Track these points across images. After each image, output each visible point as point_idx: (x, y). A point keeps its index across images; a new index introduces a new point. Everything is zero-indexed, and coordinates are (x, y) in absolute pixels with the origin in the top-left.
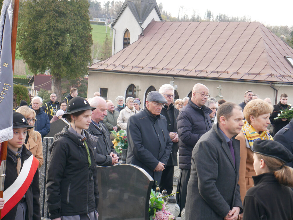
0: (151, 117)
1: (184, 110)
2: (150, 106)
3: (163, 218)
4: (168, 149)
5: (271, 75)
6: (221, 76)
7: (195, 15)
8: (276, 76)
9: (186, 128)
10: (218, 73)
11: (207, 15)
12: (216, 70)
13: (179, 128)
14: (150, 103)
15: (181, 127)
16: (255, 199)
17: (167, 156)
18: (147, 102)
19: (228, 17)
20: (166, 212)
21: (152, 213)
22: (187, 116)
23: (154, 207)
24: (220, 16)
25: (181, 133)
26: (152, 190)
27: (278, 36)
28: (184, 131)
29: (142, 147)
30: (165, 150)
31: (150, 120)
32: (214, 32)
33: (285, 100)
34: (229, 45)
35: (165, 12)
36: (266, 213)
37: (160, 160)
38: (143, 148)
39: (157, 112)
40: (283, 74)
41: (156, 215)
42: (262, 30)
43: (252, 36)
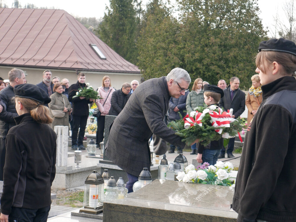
5: (77, 62)
6: (28, 64)
8: (82, 64)
10: (24, 60)
11: (15, 4)
12: (22, 58)
19: (37, 7)
24: (28, 6)
27: (87, 28)
32: (19, 18)
33: (83, 79)
34: (35, 32)
36: (26, 149)
40: (88, 61)
42: (68, 18)
43: (58, 24)
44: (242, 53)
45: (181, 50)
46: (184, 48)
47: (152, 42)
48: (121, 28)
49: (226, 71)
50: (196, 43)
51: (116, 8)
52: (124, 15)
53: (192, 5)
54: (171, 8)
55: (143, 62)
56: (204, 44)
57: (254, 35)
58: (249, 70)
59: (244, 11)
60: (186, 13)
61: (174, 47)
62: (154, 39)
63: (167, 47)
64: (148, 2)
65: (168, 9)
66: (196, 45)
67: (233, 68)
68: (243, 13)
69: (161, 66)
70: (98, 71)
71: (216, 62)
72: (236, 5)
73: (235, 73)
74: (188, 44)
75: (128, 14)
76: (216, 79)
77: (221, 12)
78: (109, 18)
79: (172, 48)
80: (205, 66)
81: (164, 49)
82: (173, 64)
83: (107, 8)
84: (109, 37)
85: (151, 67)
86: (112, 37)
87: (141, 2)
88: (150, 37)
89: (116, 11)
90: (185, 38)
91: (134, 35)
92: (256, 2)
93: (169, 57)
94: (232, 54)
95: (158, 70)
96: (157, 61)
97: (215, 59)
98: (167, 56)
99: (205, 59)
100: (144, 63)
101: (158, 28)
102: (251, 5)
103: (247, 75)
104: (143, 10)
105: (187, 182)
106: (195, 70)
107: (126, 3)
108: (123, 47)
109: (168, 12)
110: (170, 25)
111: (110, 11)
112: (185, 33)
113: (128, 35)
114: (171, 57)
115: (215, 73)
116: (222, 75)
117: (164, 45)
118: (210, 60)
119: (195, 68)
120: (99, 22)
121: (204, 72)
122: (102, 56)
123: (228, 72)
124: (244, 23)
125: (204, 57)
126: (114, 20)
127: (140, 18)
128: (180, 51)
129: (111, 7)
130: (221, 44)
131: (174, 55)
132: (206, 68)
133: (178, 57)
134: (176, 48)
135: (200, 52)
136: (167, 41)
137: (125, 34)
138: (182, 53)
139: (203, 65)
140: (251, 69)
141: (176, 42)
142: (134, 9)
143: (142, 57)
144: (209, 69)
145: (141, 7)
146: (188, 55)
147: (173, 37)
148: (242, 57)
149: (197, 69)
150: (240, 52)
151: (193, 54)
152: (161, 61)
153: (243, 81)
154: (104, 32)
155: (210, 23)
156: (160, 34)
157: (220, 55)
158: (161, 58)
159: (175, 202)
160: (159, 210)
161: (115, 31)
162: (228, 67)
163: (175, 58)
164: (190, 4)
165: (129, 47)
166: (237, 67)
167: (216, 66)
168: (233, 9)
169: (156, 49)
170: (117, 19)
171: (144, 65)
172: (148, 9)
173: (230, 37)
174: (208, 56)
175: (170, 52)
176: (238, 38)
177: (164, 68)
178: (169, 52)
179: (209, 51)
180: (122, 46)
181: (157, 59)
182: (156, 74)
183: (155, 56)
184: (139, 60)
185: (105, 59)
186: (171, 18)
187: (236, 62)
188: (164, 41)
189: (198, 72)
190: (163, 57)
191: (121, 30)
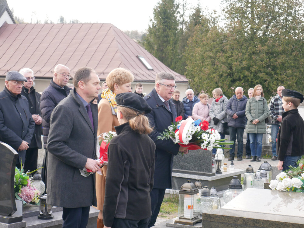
0: (12, 97)
1: (47, 91)
2: (10, 86)
3: (29, 194)
4: (31, 128)
7: (47, 21)
9: (49, 107)
11: (60, 20)
12: (72, 71)
13: (42, 109)
14: (10, 82)
15: (44, 107)
16: (119, 146)
17: (31, 135)
18: (7, 82)
20: (32, 188)
21: (17, 190)
22: (49, 96)
23: (19, 184)
25: (45, 112)
26: (16, 168)
28: (48, 110)
29: (4, 126)
30: (28, 130)
31: (11, 100)
33: (140, 89)
35: (17, 18)
36: (129, 159)
37: (23, 139)
38: (5, 128)
39: (17, 91)
40: (136, 72)
41: (21, 191)
42: (115, 31)
43: (106, 37)
44: (290, 60)
45: (229, 58)
46: (232, 56)
47: (199, 52)
48: (165, 39)
49: (274, 78)
50: (243, 51)
51: (159, 20)
52: (167, 26)
53: (238, 14)
54: (217, 17)
55: (190, 72)
56: (251, 52)
57: (301, 42)
58: (297, 76)
59: (290, 18)
60: (232, 22)
61: (221, 55)
62: (202, 48)
63: (215, 56)
64: (190, 14)
65: (214, 19)
66: (243, 53)
67: (281, 74)
68: (290, 20)
69: (209, 74)
70: (146, 82)
71: (264, 69)
72: (282, 12)
73: (283, 80)
74: (235, 52)
75: (172, 25)
76: (264, 87)
77: (267, 20)
78: (153, 30)
79: (220, 57)
80: (253, 73)
81: (212, 58)
82: (222, 73)
83: (151, 20)
84: (153, 49)
85: (199, 76)
86: (157, 48)
87: (184, 14)
88: (197, 47)
89: (160, 23)
90: (232, 46)
91: (177, 46)
92: (302, 9)
93: (217, 66)
94: (279, 61)
95: (207, 79)
96: (205, 70)
97: (263, 67)
98: (214, 65)
99: (253, 66)
100: (192, 72)
101: (205, 37)
102: (298, 12)
103: (295, 81)
104: (186, 21)
105: (282, 191)
106: (243, 78)
107: (169, 15)
108: (168, 58)
109: (214, 21)
110: (217, 34)
111: (153, 23)
112: (232, 42)
113: (172, 46)
114: (219, 66)
115: (263, 80)
116: (270, 82)
117: (211, 54)
118: (258, 67)
119: (243, 76)
120: (141, 35)
121: (252, 79)
122: (149, 67)
123: (276, 78)
124: (291, 29)
125: (251, 65)
126: (158, 31)
127: (183, 29)
128: (227, 60)
129: (155, 20)
130: (269, 51)
131: (222, 63)
132: (254, 75)
133: (226, 66)
134: (223, 57)
135: (247, 60)
136: (214, 50)
137: (169, 45)
138: (230, 62)
139: (251, 73)
140: (299, 75)
141: (223, 51)
142: (177, 20)
143: (189, 67)
144: (257, 76)
145: (184, 18)
146: (235, 63)
147: (220, 46)
148: (289, 64)
149: (245, 77)
150: (287, 59)
151: (241, 62)
152: (209, 70)
153: (291, 88)
154: (148, 43)
155: (257, 31)
156: (207, 44)
157: (267, 62)
158: (209, 67)
159: (275, 212)
160: (263, 220)
161: (160, 42)
162: (276, 74)
163: (223, 66)
164: (236, 13)
165: (173, 58)
166: (285, 74)
167: (264, 73)
168: (279, 17)
169: (203, 58)
170: (161, 31)
171: (192, 75)
172: (191, 20)
173: (277, 45)
174: (255, 64)
175: (218, 61)
176: (285, 45)
177: (212, 76)
178: (216, 61)
179: (257, 59)
180: (167, 56)
181: (205, 68)
182: (205, 83)
183: (203, 65)
184: (187, 69)
185: (153, 70)
186: (217, 27)
187: (283, 68)
188: (211, 50)
189: (246, 80)
190: (211, 66)
191: (165, 42)
